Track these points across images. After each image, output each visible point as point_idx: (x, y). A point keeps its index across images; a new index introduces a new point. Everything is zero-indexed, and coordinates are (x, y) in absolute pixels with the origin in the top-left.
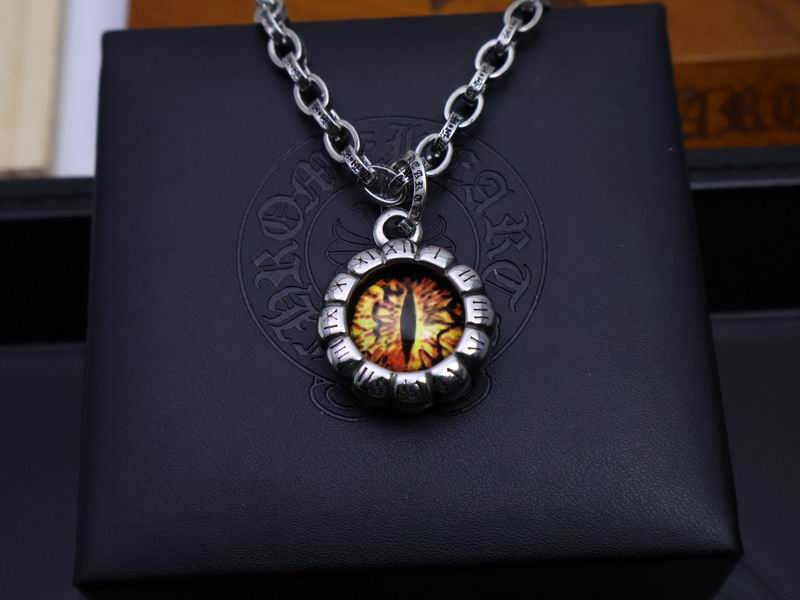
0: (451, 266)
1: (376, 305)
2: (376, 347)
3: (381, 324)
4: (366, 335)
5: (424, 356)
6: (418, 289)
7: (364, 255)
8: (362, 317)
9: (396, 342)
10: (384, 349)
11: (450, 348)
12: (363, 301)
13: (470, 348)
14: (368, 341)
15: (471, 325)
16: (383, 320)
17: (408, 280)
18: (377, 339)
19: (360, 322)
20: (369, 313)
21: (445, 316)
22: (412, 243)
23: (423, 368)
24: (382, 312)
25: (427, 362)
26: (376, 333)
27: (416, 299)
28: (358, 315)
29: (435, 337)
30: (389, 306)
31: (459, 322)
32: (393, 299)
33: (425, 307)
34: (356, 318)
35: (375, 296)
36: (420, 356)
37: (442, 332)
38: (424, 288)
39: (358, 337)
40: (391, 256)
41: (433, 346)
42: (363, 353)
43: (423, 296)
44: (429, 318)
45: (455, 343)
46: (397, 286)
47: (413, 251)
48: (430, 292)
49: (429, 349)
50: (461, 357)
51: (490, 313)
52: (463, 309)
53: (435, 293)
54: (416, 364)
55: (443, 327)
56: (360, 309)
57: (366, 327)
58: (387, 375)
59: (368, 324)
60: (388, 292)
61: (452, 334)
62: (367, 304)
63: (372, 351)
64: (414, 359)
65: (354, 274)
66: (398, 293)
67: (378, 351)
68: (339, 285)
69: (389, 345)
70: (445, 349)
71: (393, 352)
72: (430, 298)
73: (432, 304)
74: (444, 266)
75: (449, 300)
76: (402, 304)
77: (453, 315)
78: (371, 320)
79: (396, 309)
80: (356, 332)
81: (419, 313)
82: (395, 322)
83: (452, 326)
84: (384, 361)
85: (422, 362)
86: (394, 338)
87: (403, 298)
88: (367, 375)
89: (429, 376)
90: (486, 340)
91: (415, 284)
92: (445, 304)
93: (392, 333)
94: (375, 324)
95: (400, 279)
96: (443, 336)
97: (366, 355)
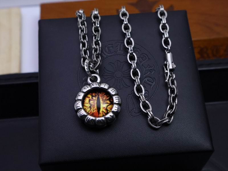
0: (109, 88)
1: (90, 100)
2: (90, 111)
3: (91, 105)
4: (88, 108)
5: (103, 113)
6: (100, 95)
7: (85, 87)
8: (86, 103)
9: (96, 109)
10: (92, 112)
11: (110, 110)
12: (86, 99)
13: (115, 110)
14: (88, 110)
15: (115, 103)
16: (92, 104)
17: (98, 93)
18: (90, 109)
19: (86, 105)
20: (88, 102)
21: (108, 102)
22: (98, 83)
23: (103, 116)
24: (91, 102)
25: (104, 114)
26: (90, 107)
27: (100, 98)
28: (85, 103)
29: (106, 107)
30: (93, 100)
31: (112, 103)
32: (94, 98)
33: (103, 100)
34: (85, 104)
35: (89, 98)
36: (102, 113)
37: (108, 106)
38: (102, 95)
39: (85, 109)
40: (93, 87)
41: (105, 110)
42: (87, 113)
43: (102, 97)
44: (104, 103)
45: (111, 109)
46: (95, 95)
47: (98, 85)
48: (104, 95)
49: (104, 111)
50: (113, 112)
51: (120, 100)
52: (113, 99)
53: (105, 96)
54: (102, 115)
55: (108, 105)
56: (85, 101)
57: (87, 106)
58: (94, 118)
59: (87, 105)
60: (93, 96)
61: (110, 106)
62: (87, 100)
63: (89, 112)
64: (101, 114)
65: (83, 92)
66: (95, 96)
67: (91, 112)
68: (79, 95)
69: (94, 110)
70: (109, 110)
71: (95, 112)
72: (104, 97)
73: (104, 99)
74: (107, 88)
75: (109, 97)
76: (96, 99)
77: (110, 101)
78: (88, 104)
79: (95, 101)
80: (85, 108)
81: (101, 101)
82: (95, 104)
83: (110, 104)
84: (92, 115)
85: (103, 114)
86: (95, 108)
87: (97, 98)
88: (89, 118)
89: (105, 118)
90: (119, 107)
91: (100, 94)
92: (108, 98)
93: (94, 107)
94: (90, 105)
95: (96, 93)
96: (108, 107)
97: (88, 113)
